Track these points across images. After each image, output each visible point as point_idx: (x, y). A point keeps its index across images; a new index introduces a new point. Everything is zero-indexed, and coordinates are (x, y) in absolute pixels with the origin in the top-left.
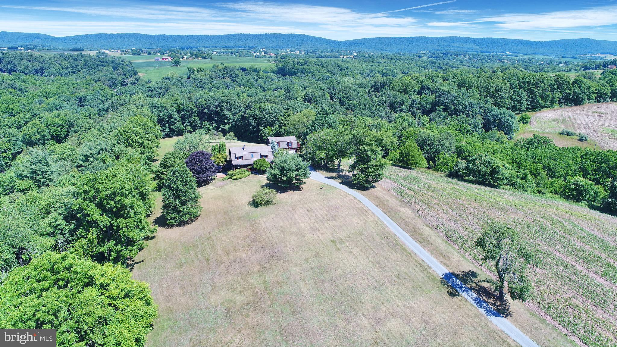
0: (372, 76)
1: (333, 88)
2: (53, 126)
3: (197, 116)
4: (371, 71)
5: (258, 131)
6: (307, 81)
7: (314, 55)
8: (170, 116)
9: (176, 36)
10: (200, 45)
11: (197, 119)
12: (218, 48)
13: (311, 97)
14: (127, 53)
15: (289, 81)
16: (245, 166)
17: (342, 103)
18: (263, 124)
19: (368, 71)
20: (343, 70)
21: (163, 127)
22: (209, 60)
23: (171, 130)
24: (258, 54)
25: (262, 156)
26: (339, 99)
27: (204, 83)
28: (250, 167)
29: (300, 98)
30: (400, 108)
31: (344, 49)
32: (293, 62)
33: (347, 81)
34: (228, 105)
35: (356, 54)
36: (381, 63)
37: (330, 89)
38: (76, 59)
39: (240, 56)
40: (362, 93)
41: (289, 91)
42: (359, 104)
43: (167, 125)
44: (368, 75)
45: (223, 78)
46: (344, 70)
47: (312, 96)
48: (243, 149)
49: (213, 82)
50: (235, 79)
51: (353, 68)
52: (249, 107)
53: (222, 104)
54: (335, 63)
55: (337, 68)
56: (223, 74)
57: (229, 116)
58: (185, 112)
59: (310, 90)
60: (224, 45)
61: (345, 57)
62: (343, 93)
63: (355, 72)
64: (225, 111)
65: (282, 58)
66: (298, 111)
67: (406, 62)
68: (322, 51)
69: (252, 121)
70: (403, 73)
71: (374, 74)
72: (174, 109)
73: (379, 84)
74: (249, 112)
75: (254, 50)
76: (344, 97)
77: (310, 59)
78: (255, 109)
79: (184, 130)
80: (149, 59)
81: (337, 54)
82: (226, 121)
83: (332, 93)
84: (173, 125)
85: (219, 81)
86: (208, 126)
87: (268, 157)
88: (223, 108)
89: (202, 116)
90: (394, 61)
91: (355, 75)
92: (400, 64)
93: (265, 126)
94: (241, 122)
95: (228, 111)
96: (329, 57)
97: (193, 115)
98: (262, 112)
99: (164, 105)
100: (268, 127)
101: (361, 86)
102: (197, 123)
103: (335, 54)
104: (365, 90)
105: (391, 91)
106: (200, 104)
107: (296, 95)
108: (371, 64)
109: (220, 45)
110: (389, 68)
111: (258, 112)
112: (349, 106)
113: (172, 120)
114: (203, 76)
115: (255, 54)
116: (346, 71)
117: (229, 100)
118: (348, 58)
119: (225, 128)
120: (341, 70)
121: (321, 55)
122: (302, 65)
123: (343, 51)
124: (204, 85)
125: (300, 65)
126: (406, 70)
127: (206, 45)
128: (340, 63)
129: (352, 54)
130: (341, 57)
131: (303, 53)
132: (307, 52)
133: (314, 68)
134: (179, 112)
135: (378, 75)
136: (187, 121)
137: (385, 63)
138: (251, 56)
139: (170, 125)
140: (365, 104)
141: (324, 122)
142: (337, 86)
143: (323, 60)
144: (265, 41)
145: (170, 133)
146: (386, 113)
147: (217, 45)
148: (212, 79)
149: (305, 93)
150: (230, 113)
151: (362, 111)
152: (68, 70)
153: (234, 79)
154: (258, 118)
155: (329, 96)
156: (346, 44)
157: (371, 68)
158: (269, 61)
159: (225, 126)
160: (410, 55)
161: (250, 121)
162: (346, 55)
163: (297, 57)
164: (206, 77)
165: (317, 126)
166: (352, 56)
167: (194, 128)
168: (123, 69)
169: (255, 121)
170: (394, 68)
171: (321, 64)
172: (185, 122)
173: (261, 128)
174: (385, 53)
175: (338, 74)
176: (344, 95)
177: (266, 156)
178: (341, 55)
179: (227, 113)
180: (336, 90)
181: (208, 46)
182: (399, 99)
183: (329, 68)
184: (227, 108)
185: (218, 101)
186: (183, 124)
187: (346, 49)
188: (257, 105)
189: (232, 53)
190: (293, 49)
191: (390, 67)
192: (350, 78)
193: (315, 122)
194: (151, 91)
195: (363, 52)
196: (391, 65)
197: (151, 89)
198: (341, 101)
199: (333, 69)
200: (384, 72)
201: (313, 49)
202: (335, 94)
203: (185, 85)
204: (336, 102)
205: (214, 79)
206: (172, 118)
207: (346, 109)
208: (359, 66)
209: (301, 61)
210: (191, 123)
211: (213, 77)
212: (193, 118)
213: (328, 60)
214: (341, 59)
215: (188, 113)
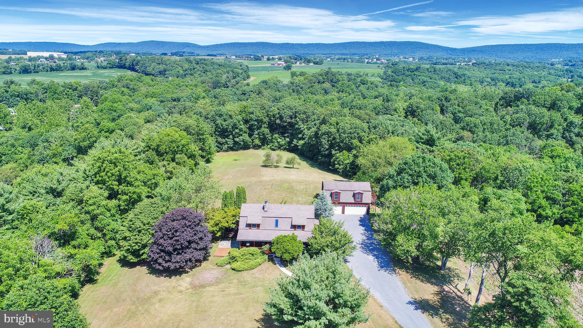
0: (494, 85)
1: (446, 98)
2: (105, 132)
3: (267, 128)
4: (493, 80)
5: (330, 155)
6: (416, 88)
7: (427, 62)
8: (235, 127)
9: (298, 44)
10: (318, 52)
11: (267, 131)
12: (334, 55)
13: (415, 108)
14: (250, 59)
15: (395, 88)
16: (258, 244)
17: (457, 120)
18: (337, 146)
19: (489, 80)
20: (458, 78)
21: (226, 139)
22: (320, 65)
23: (236, 143)
24: (370, 61)
25: (294, 227)
26: (452, 114)
27: (301, 88)
28: (266, 248)
29: (401, 110)
30: (548, 133)
31: (461, 56)
32: (404, 68)
33: (463, 89)
34: (305, 116)
35: (474, 61)
36: (505, 71)
37: (441, 100)
38: (198, 62)
39: (352, 62)
40: (486, 107)
41: (388, 101)
42: (483, 123)
43: (231, 137)
44: (489, 84)
45: (324, 83)
46: (461, 77)
47: (417, 107)
48: (263, 208)
49: (312, 87)
50: (336, 84)
51: (471, 75)
52: (324, 122)
53: (297, 115)
54: (450, 70)
55: (452, 75)
56: (324, 79)
57: (304, 130)
58: (253, 122)
59: (415, 100)
60: (339, 53)
61: (462, 64)
62: (459, 106)
63: (474, 80)
64: (300, 123)
65: (393, 65)
66: (389, 131)
67: (536, 71)
68: (437, 58)
69: (325, 142)
70: (533, 82)
71: (496, 83)
72: (240, 118)
73: (513, 96)
74: (324, 128)
75: (367, 57)
76: (459, 112)
77: (422, 66)
78: (331, 124)
79: (250, 144)
80: (266, 64)
81: (454, 61)
82: (300, 136)
83: (443, 105)
84: (238, 137)
85: (317, 86)
86: (279, 140)
87: (306, 229)
88: (298, 120)
89: (273, 127)
90: (521, 69)
91: (474, 83)
92: (529, 72)
93: (341, 150)
94: (314, 139)
95: (303, 123)
96: (444, 64)
97: (263, 126)
98: (338, 131)
99: (230, 113)
100: (344, 151)
101: (485, 97)
102: (267, 136)
103: (450, 61)
104: (490, 103)
105: (533, 107)
106: (271, 113)
107: (396, 106)
108: (493, 71)
109: (335, 52)
110: (515, 76)
111: (333, 130)
112: (468, 125)
113: (237, 131)
114: (301, 81)
115: (367, 60)
116: (463, 78)
117: (306, 110)
118: (466, 65)
119: (298, 144)
120: (456, 78)
121: (435, 61)
122: (413, 72)
123: (461, 59)
124: (300, 90)
125: (411, 72)
126: (537, 79)
127: (323, 52)
128: (456, 70)
129: (470, 61)
130: (458, 64)
131: (417, 60)
132: (421, 59)
133: (426, 74)
134: (246, 122)
135: (501, 83)
136: (256, 132)
137: (510, 70)
138: (363, 62)
139: (234, 137)
140: (491, 124)
141: (422, 168)
142: (452, 97)
143: (437, 67)
144: (379, 48)
145: (234, 146)
146: (527, 139)
147: (333, 52)
148: (311, 83)
149: (408, 104)
150: (305, 127)
151: (488, 133)
152: (187, 72)
153: (334, 84)
154: (332, 137)
155: (439, 108)
156: (464, 51)
157: (493, 76)
158: (379, 67)
159: (298, 142)
160: (539, 63)
161: (322, 140)
162: (464, 62)
163: (410, 63)
164: (305, 82)
165: (406, 176)
166: (471, 63)
167: (264, 141)
168: (233, 72)
169: (328, 141)
170: (521, 77)
171: (435, 71)
172: (253, 134)
173: (333, 152)
174: (509, 61)
175: (453, 82)
176: (461, 109)
177: (302, 227)
178: (458, 62)
179: (302, 126)
180: (449, 101)
181: (325, 53)
182: (546, 118)
183: (443, 75)
184: (303, 120)
185: (294, 111)
186: (250, 135)
187: (463, 57)
188: (333, 120)
189: (345, 59)
190: (407, 57)
191: (517, 75)
192: (467, 86)
193: (405, 167)
194: (244, 94)
195: (483, 59)
196: (517, 73)
197: (244, 92)
198: (455, 117)
199: (448, 76)
200: (509, 81)
201: (428, 56)
202: (447, 107)
203: (280, 89)
204: (448, 119)
205: (313, 84)
206: (237, 128)
207: (463, 129)
208: (478, 73)
209: (413, 67)
210: (259, 136)
211: (311, 82)
212: (263, 129)
213: (442, 67)
214: (458, 67)
215: (256, 123)
